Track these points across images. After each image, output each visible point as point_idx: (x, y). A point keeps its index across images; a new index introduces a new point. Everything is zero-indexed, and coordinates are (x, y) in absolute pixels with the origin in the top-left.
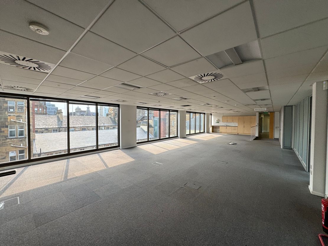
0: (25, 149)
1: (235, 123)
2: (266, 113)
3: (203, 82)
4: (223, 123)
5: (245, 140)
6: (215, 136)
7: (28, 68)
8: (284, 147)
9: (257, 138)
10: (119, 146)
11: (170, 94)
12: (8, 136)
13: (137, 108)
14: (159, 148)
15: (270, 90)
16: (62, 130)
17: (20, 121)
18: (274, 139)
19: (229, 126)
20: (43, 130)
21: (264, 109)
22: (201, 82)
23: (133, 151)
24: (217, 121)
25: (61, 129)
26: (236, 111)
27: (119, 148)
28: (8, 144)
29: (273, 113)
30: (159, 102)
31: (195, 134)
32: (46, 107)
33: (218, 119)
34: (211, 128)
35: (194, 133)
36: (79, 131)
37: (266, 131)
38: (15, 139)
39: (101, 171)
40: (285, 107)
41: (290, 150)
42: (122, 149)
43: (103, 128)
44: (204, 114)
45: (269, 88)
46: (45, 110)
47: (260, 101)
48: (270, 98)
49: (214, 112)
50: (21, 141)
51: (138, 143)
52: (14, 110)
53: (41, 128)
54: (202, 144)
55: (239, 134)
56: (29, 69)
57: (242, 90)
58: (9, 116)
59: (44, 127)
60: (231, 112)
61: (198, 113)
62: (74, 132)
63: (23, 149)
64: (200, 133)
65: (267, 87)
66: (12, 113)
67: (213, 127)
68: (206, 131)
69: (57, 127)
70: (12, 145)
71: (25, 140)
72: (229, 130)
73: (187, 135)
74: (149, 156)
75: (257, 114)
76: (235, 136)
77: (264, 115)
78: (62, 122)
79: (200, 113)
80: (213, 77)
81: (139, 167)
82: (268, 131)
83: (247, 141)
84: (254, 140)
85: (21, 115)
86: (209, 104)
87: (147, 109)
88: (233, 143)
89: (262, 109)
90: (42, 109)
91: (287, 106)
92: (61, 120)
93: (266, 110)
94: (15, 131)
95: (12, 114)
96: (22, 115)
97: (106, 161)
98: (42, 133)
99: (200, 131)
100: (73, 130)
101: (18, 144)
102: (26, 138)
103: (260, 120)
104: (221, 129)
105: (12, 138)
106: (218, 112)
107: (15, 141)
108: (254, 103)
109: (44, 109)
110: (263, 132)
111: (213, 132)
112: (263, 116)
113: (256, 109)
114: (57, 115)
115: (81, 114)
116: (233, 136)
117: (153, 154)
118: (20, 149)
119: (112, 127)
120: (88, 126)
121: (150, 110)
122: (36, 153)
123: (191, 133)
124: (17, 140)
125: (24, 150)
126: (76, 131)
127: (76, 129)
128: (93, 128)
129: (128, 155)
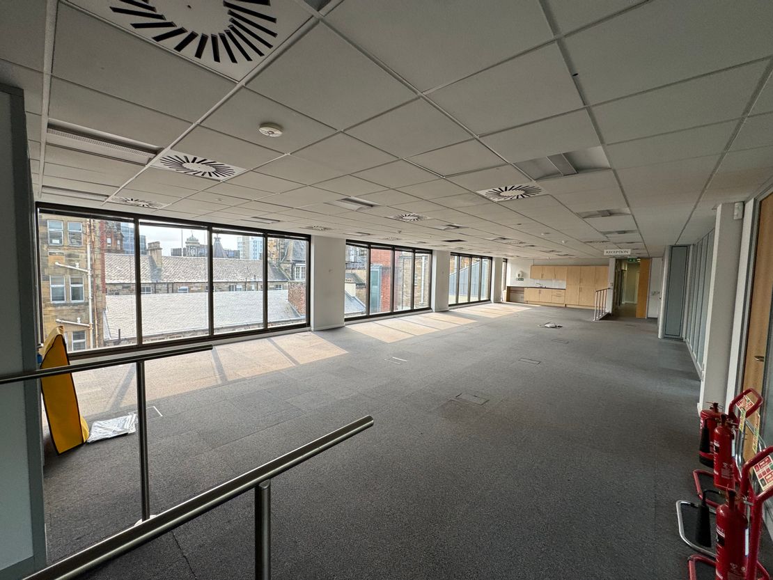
0: (85, 328)
1: (561, 281)
2: (632, 259)
3: (502, 199)
4: (532, 280)
5: (580, 320)
6: (514, 308)
7: (200, 174)
8: (666, 336)
9: (608, 317)
10: (308, 324)
11: (428, 218)
12: (49, 300)
13: (347, 244)
14: (392, 330)
15: (633, 216)
16: (160, 290)
17: (75, 266)
18: (648, 318)
19: (545, 288)
20: (120, 287)
21: (627, 253)
22: (496, 200)
23: (338, 335)
24: (519, 275)
25: (159, 286)
26: (565, 255)
27: (307, 328)
28: (49, 318)
29: (647, 260)
30: (400, 232)
31: (469, 303)
32: (121, 234)
33: (522, 272)
34: (506, 291)
35: (467, 301)
36: (199, 291)
37: (632, 302)
38: (64, 307)
39: (289, 370)
40: (672, 247)
41: (678, 343)
42: (315, 331)
43: (253, 287)
44: (491, 258)
45: (631, 210)
46: (119, 242)
47: (617, 235)
48: (636, 228)
49: (512, 256)
50: (78, 311)
51: (346, 320)
52: (61, 242)
53: (115, 284)
54: (485, 325)
55: (568, 306)
56: (203, 175)
57: (578, 214)
58: (50, 254)
59: (122, 282)
60: (553, 256)
61: (476, 256)
62: (188, 294)
63: (82, 329)
64: (480, 301)
65: (627, 210)
66: (56, 247)
67: (509, 289)
68: (492, 299)
69: (150, 282)
70: (58, 320)
71: (85, 310)
72: (547, 297)
73: (450, 305)
74: (375, 347)
75: (612, 263)
76: (559, 310)
77: (629, 265)
78: (160, 270)
79: (482, 257)
80: (523, 192)
81: (359, 364)
82: (636, 302)
83: (584, 321)
84: (601, 319)
85: (76, 252)
86: (504, 239)
87: (366, 245)
88: (554, 325)
89: (622, 252)
90: (113, 239)
91: (675, 246)
92: (159, 266)
93: (629, 253)
94: (63, 288)
95: (57, 251)
96: (78, 254)
97: (290, 353)
98: (117, 294)
99: (479, 298)
100: (186, 290)
101: (72, 318)
102: (88, 304)
103: (619, 275)
104: (527, 295)
105: (58, 305)
106: (522, 255)
107: (63, 310)
108: (603, 238)
109: (117, 240)
110: (623, 303)
111: (508, 300)
112: (625, 267)
113: (608, 250)
114: (150, 254)
115: (199, 252)
116: (555, 310)
117: (384, 343)
118: (76, 329)
119: (275, 284)
120: (219, 281)
121: (373, 248)
122: (110, 339)
123: (459, 302)
124: (68, 308)
125: (83, 332)
126: (193, 291)
127: (192, 287)
128: (230, 286)
129: (334, 342)
